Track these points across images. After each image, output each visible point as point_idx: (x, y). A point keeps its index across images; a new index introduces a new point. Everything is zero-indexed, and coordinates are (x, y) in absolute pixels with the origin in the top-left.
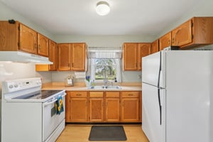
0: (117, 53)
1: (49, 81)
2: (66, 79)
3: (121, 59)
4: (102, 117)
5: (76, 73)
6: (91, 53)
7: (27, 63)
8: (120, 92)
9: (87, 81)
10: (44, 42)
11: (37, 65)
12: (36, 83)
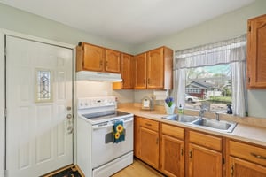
1: (130, 101)
2: (142, 100)
5: (156, 93)
6: (178, 60)
7: (101, 81)
9: (167, 106)
10: (114, 57)
11: (113, 84)
12: (109, 102)
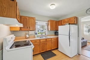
0: (46, 23)
2: (25, 35)
3: (48, 26)
4: (45, 50)
8: (51, 38)
11: (10, 27)
